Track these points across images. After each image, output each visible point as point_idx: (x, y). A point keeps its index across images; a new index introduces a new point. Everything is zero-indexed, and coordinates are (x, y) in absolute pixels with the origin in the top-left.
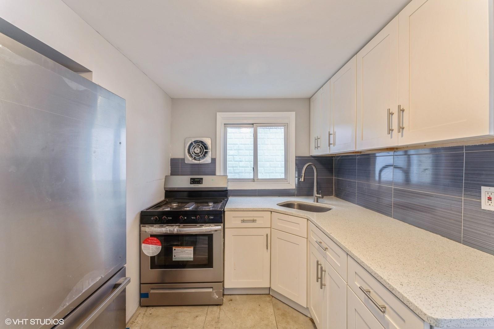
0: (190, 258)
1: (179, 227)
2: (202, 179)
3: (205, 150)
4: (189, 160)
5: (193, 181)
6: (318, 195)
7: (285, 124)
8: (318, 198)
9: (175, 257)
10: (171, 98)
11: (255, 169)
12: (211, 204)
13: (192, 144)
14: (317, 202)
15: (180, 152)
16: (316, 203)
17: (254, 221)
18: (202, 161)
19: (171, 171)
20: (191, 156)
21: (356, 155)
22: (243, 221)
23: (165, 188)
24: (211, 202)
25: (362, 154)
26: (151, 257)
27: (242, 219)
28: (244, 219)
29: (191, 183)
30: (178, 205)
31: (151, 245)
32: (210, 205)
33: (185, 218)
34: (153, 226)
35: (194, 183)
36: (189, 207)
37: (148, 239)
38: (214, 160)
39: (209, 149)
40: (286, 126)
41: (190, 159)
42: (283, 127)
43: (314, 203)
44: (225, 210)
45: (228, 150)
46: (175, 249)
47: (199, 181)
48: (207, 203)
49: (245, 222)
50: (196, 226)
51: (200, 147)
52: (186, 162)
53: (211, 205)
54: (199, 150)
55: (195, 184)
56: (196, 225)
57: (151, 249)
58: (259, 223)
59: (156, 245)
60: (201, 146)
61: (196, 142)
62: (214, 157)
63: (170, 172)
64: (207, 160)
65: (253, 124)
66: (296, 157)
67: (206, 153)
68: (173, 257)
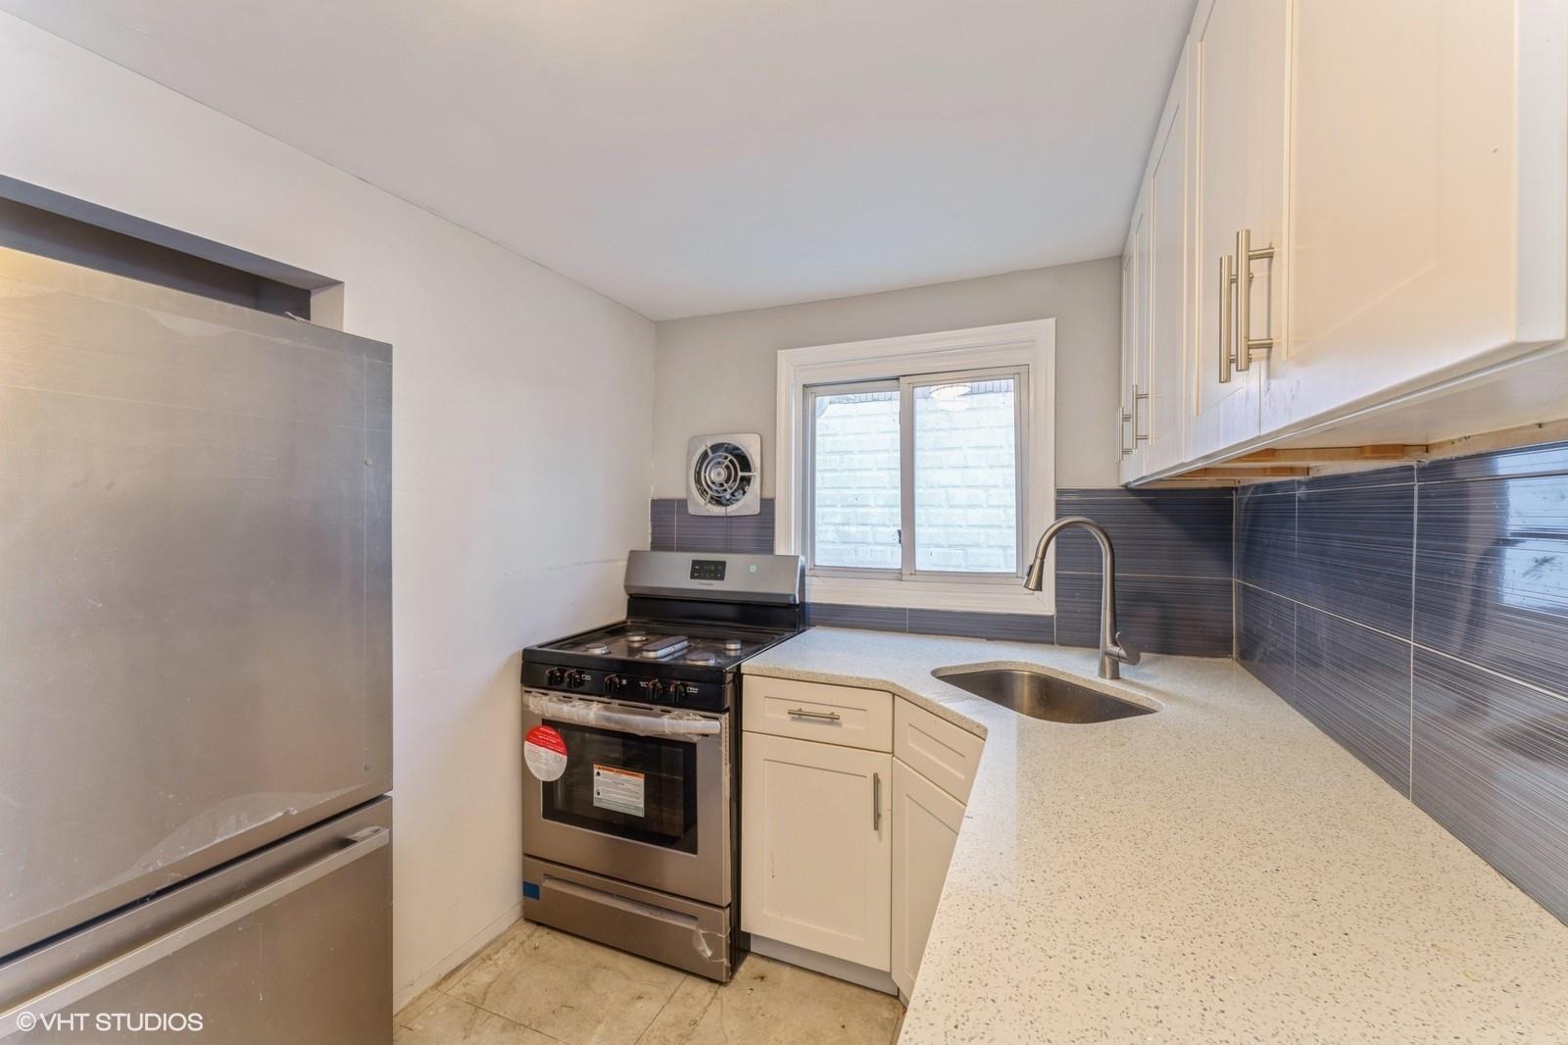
0: (636, 808)
1: (606, 709)
2: (723, 564)
3: (740, 474)
4: (697, 504)
5: (700, 570)
6: (1116, 650)
7: (1015, 370)
8: (1116, 660)
9: (600, 797)
10: (655, 322)
11: (907, 536)
12: (733, 646)
13: (705, 455)
14: (1116, 676)
15: (676, 483)
16: (1108, 682)
17: (833, 719)
18: (732, 510)
19: (653, 537)
20: (703, 492)
21: (1294, 481)
22: (798, 715)
23: (627, 587)
24: (733, 639)
25: (1312, 474)
26: (544, 782)
27: (795, 707)
28: (800, 710)
29: (692, 577)
30: (647, 640)
31: (542, 748)
32: (730, 650)
33: (624, 682)
34: (546, 695)
35: (702, 575)
36: (655, 651)
37: (537, 729)
38: (768, 505)
39: (752, 470)
40: (1021, 374)
41: (701, 501)
42: (1011, 382)
43: (1100, 680)
44: (742, 671)
45: (821, 471)
46: (600, 771)
47: (717, 570)
48: (724, 640)
49: (804, 720)
50: (649, 713)
51: (727, 462)
52: (692, 510)
53: (736, 650)
54: (724, 474)
55: (704, 578)
56: (651, 709)
57: (543, 761)
58: (851, 728)
59: (554, 750)
60: (731, 461)
61: (715, 448)
62: (767, 495)
63: (650, 541)
64: (748, 504)
65: (898, 379)
66: (1060, 492)
67: (746, 481)
68: (595, 795)
